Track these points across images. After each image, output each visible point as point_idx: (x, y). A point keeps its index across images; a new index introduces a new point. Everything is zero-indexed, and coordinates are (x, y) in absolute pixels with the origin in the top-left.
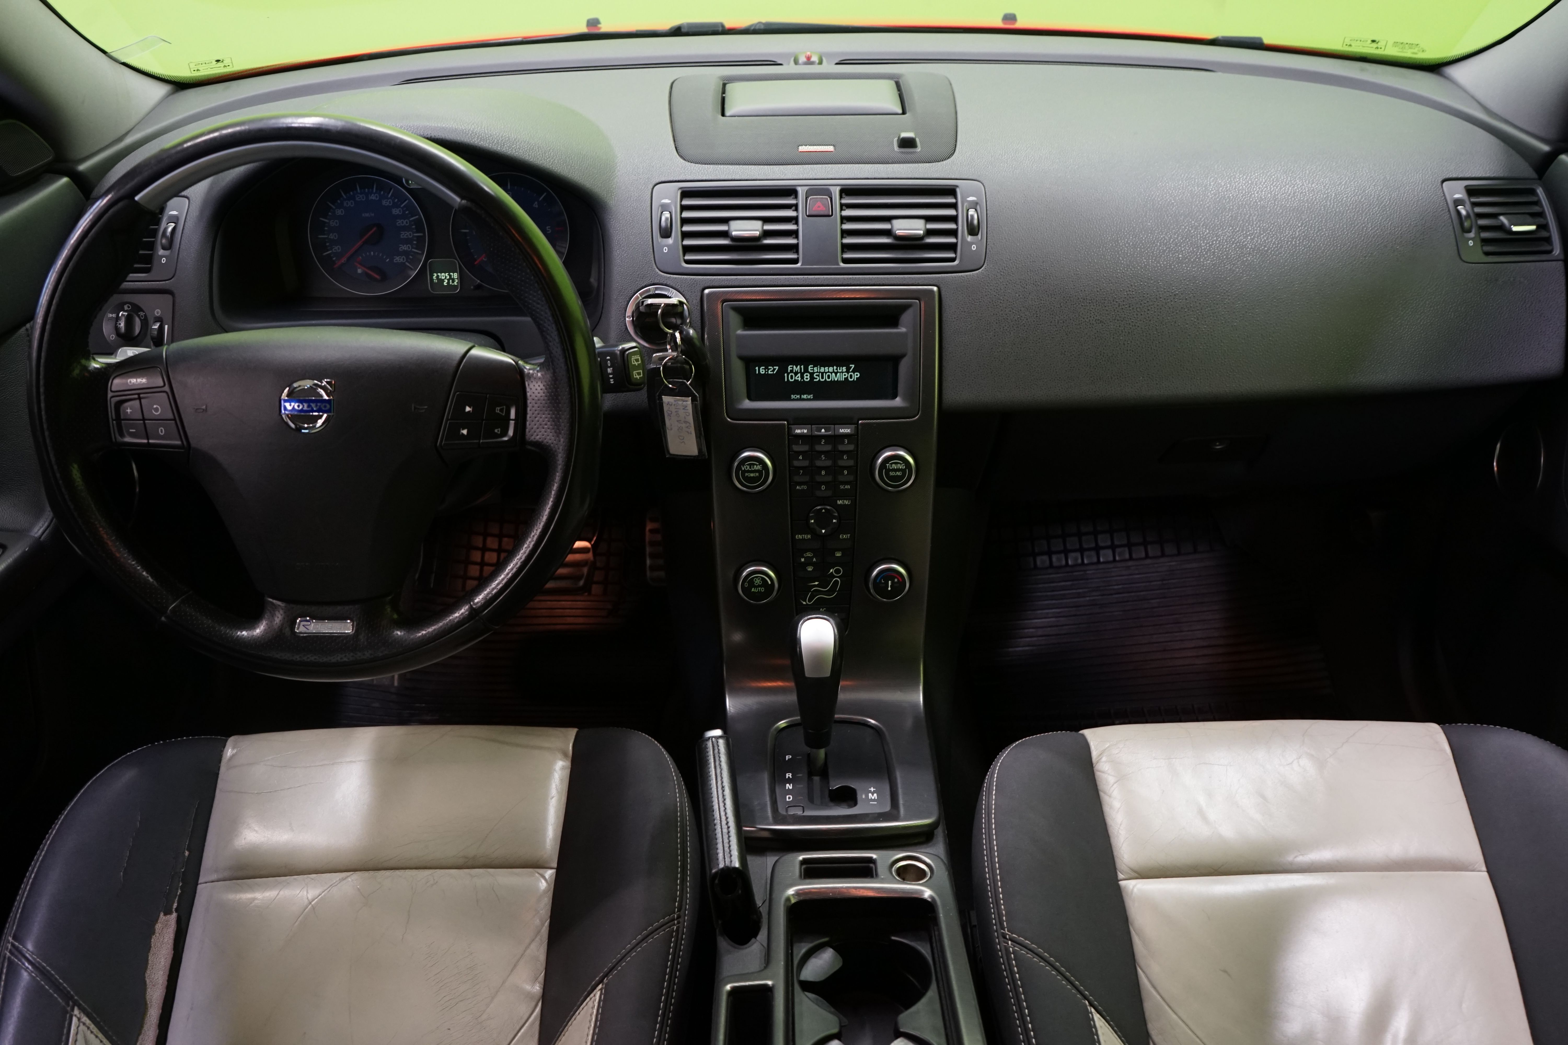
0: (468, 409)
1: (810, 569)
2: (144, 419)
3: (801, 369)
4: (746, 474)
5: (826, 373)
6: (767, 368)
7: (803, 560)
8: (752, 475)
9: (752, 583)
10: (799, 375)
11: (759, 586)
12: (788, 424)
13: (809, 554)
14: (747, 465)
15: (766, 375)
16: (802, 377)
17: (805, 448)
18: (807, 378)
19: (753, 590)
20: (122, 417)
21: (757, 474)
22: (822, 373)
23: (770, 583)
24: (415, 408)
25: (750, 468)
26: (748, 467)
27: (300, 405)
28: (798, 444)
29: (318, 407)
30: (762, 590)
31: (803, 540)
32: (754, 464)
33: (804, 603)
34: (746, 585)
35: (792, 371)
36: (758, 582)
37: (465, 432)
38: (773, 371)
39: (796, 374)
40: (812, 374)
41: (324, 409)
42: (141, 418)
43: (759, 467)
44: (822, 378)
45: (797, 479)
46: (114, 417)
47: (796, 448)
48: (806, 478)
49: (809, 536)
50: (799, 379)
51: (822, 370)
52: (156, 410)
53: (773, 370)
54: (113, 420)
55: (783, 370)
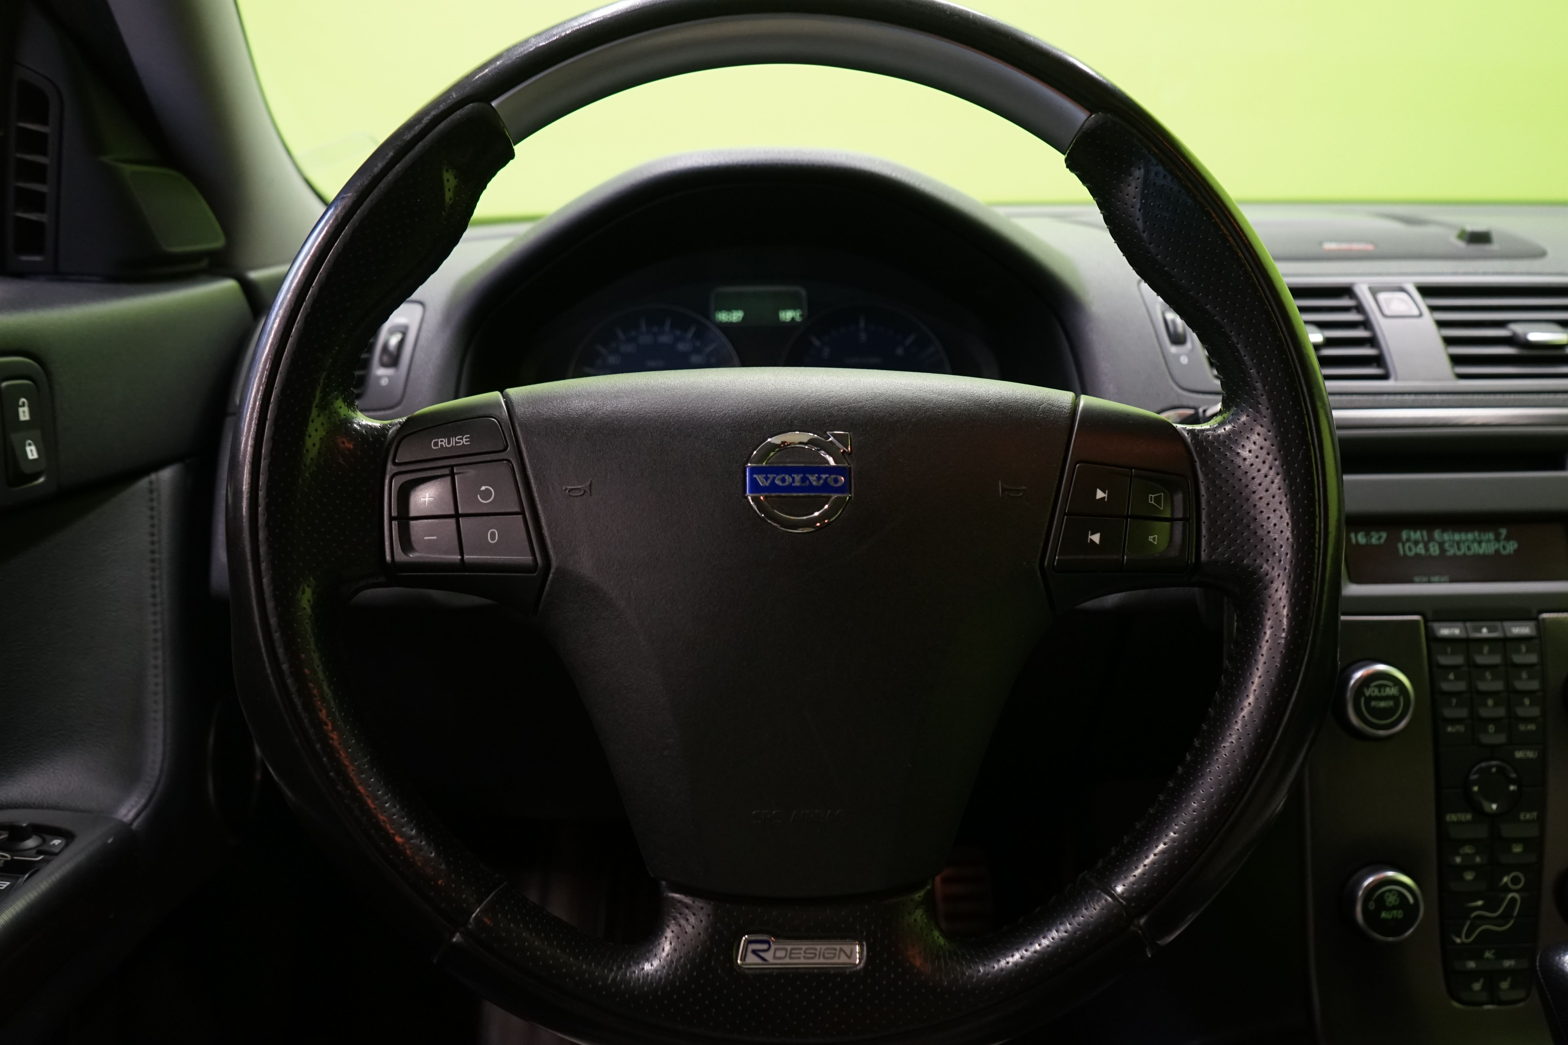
0: (1100, 494)
1: (1469, 876)
2: (457, 516)
3: (1422, 536)
4: (1373, 703)
5: (1464, 542)
6: (1368, 535)
7: (1458, 860)
8: (1382, 704)
9: (1381, 902)
10: (1421, 546)
11: (1394, 908)
12: (1426, 621)
13: (1468, 850)
14: (1376, 686)
15: (1368, 546)
16: (1427, 549)
17: (1459, 660)
18: (1434, 550)
19: (1384, 915)
20: (413, 513)
21: (1391, 703)
22: (1458, 543)
23: (1411, 900)
24: (1004, 490)
25: (1380, 691)
26: (1376, 691)
27: (787, 477)
28: (1445, 653)
29: (822, 482)
30: (1399, 914)
31: (1459, 823)
32: (1385, 686)
33: (1458, 941)
34: (1372, 906)
35: (1408, 540)
36: (1391, 900)
37: (1096, 538)
38: (1380, 538)
39: (1416, 543)
40: (1441, 545)
41: (832, 484)
42: (452, 512)
43: (1393, 691)
44: (1459, 549)
45: (1448, 713)
46: (394, 513)
47: (1444, 660)
48: (1463, 713)
49: (1469, 817)
50: (1423, 552)
51: (1457, 537)
52: (486, 495)
53: (1378, 538)
54: (391, 519)
55: (1394, 540)
